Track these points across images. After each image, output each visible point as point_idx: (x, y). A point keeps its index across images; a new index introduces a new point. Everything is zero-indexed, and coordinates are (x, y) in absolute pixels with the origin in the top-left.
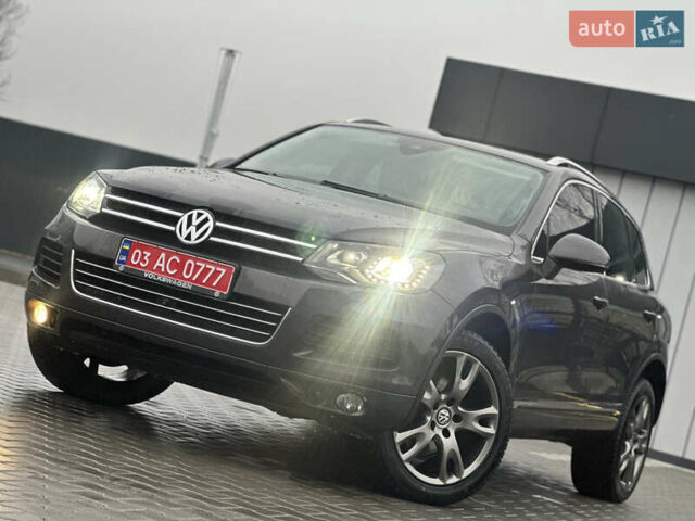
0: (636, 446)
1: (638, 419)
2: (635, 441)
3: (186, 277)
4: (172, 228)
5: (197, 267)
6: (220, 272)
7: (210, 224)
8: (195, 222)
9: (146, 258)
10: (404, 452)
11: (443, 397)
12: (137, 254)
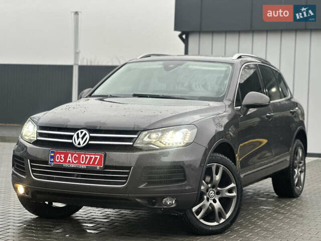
0: (300, 170)
1: (298, 158)
2: (299, 168)
3: (82, 163)
4: (70, 141)
5: (86, 158)
6: (97, 158)
7: (87, 136)
8: (81, 136)
9: (62, 158)
10: (198, 215)
11: (209, 185)
12: (58, 156)
